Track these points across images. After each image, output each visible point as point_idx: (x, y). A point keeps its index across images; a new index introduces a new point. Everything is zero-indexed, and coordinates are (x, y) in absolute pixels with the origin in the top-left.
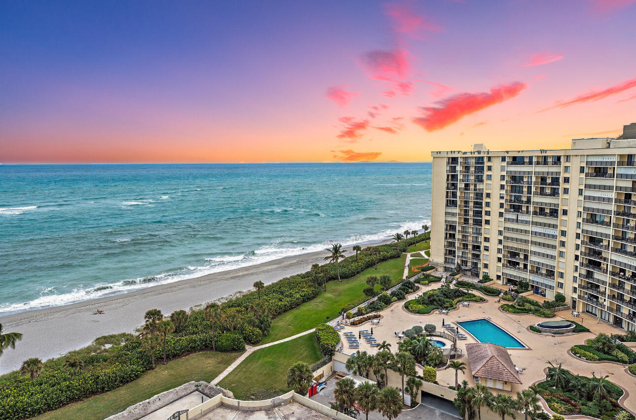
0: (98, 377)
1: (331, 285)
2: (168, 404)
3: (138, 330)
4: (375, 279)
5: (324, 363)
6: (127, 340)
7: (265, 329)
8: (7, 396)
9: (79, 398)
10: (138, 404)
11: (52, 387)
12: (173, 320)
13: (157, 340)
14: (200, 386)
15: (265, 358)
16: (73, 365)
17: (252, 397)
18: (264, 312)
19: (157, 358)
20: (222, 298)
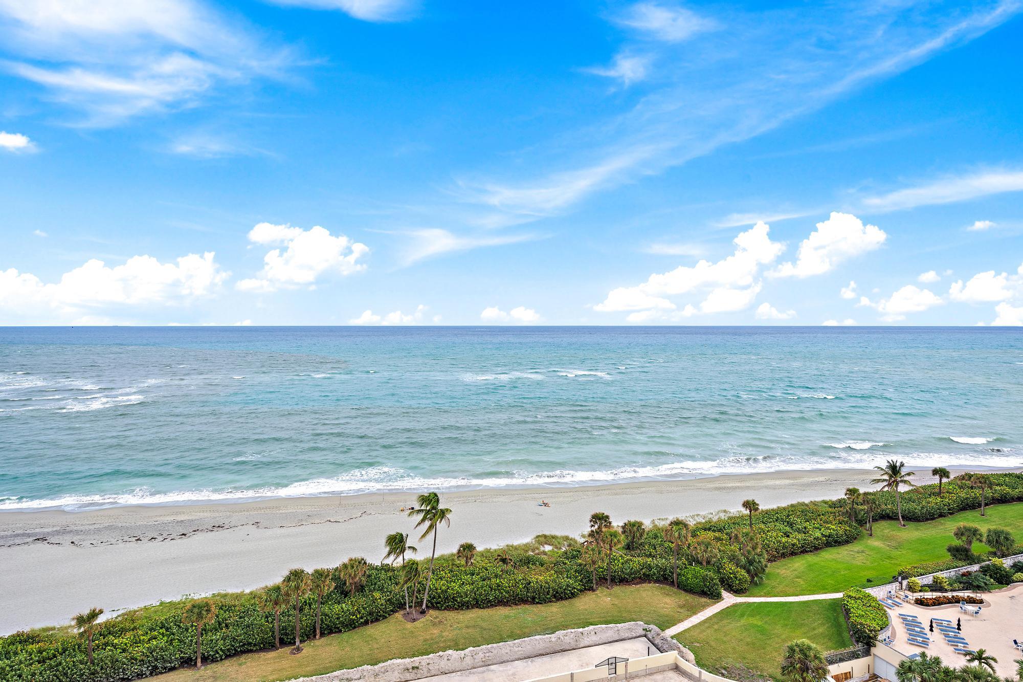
0: (530, 582)
1: (883, 528)
2: (606, 643)
3: (583, 536)
4: (975, 532)
5: (854, 656)
6: (569, 545)
7: (756, 575)
8: (441, 579)
9: (507, 603)
10: (569, 631)
11: (483, 581)
12: (624, 532)
13: (599, 553)
14: (650, 631)
15: (750, 619)
16: (504, 561)
17: (724, 672)
18: (754, 548)
19: (599, 578)
20: (698, 515)
